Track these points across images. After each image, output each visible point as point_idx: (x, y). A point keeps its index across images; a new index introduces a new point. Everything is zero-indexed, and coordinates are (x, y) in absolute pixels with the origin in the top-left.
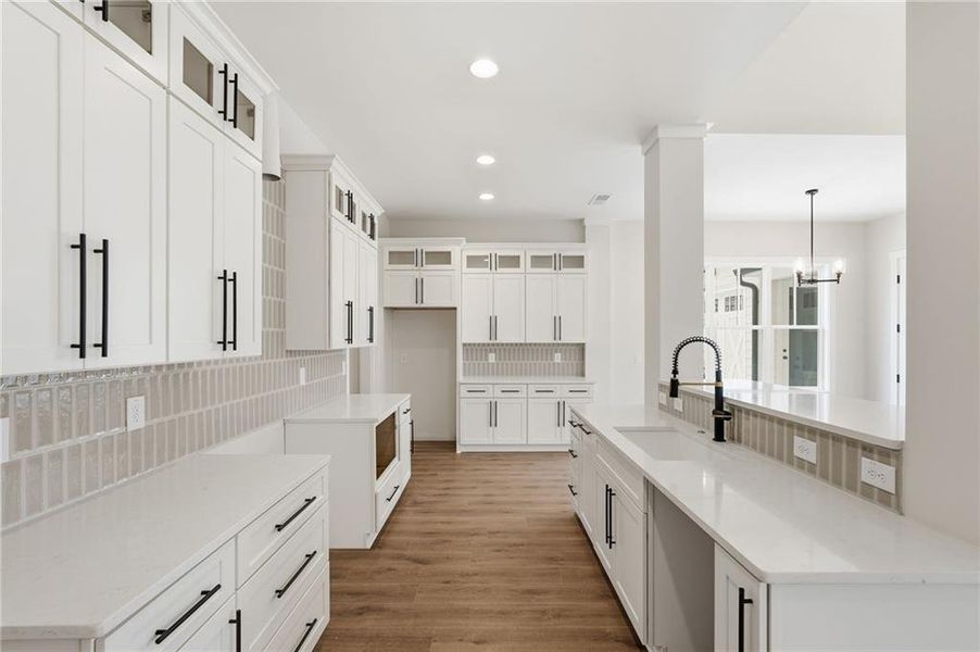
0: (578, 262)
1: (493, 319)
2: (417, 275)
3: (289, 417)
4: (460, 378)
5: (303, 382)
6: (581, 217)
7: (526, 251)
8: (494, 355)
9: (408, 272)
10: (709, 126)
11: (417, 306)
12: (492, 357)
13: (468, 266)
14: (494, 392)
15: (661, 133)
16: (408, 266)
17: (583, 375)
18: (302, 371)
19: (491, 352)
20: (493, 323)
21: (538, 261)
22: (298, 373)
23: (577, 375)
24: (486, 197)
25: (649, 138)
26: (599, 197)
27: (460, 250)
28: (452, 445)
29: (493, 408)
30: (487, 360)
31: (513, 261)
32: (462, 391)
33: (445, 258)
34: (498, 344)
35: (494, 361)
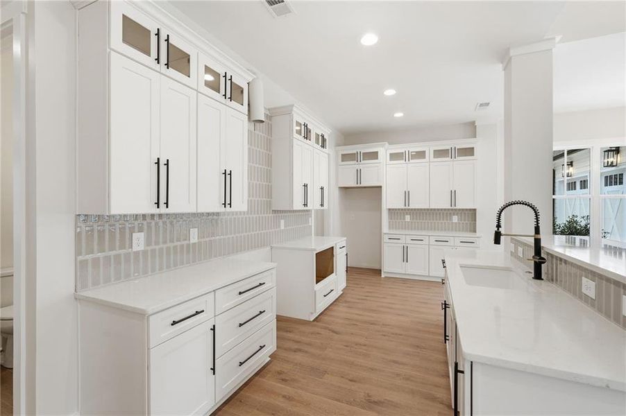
0: (469, 152)
1: (407, 193)
2: (358, 167)
3: (274, 245)
4: (385, 229)
5: (282, 228)
6: (473, 120)
7: (429, 148)
8: (409, 216)
9: (352, 166)
10: (558, 39)
11: (358, 186)
12: (408, 218)
13: (390, 160)
14: (406, 240)
15: (512, 53)
16: (352, 162)
17: (475, 231)
18: (282, 222)
19: (407, 214)
20: (407, 195)
21: (440, 153)
22: (280, 222)
23: (470, 231)
24: (399, 115)
25: (504, 57)
26: (481, 105)
27: (384, 150)
28: (378, 272)
29: (405, 250)
30: (404, 219)
31: (421, 155)
32: (385, 239)
33: (374, 155)
34: (412, 209)
35: (409, 220)
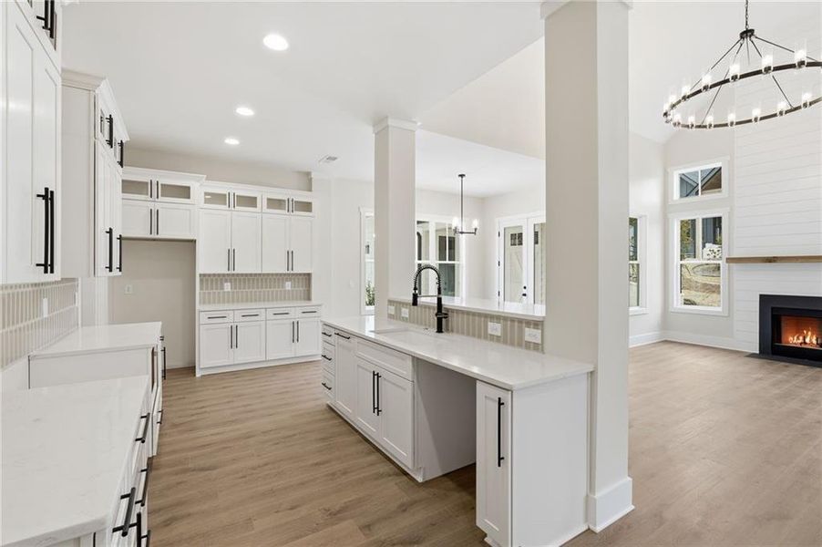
0: (307, 207)
1: (232, 253)
2: (151, 205)
3: (33, 354)
4: (198, 307)
5: (46, 314)
7: (263, 193)
8: (229, 284)
9: (142, 203)
10: (419, 124)
11: (149, 236)
12: (227, 287)
13: (206, 202)
14: (234, 317)
15: (391, 122)
16: (143, 197)
17: (309, 299)
18: (45, 302)
19: (226, 281)
20: (231, 255)
21: (275, 203)
22: (41, 304)
23: (304, 299)
24: (232, 142)
26: (330, 158)
27: (199, 187)
28: (191, 370)
29: (234, 331)
30: (222, 288)
31: (251, 202)
32: (202, 319)
33: (184, 192)
34: (238, 275)
35: (229, 290)
